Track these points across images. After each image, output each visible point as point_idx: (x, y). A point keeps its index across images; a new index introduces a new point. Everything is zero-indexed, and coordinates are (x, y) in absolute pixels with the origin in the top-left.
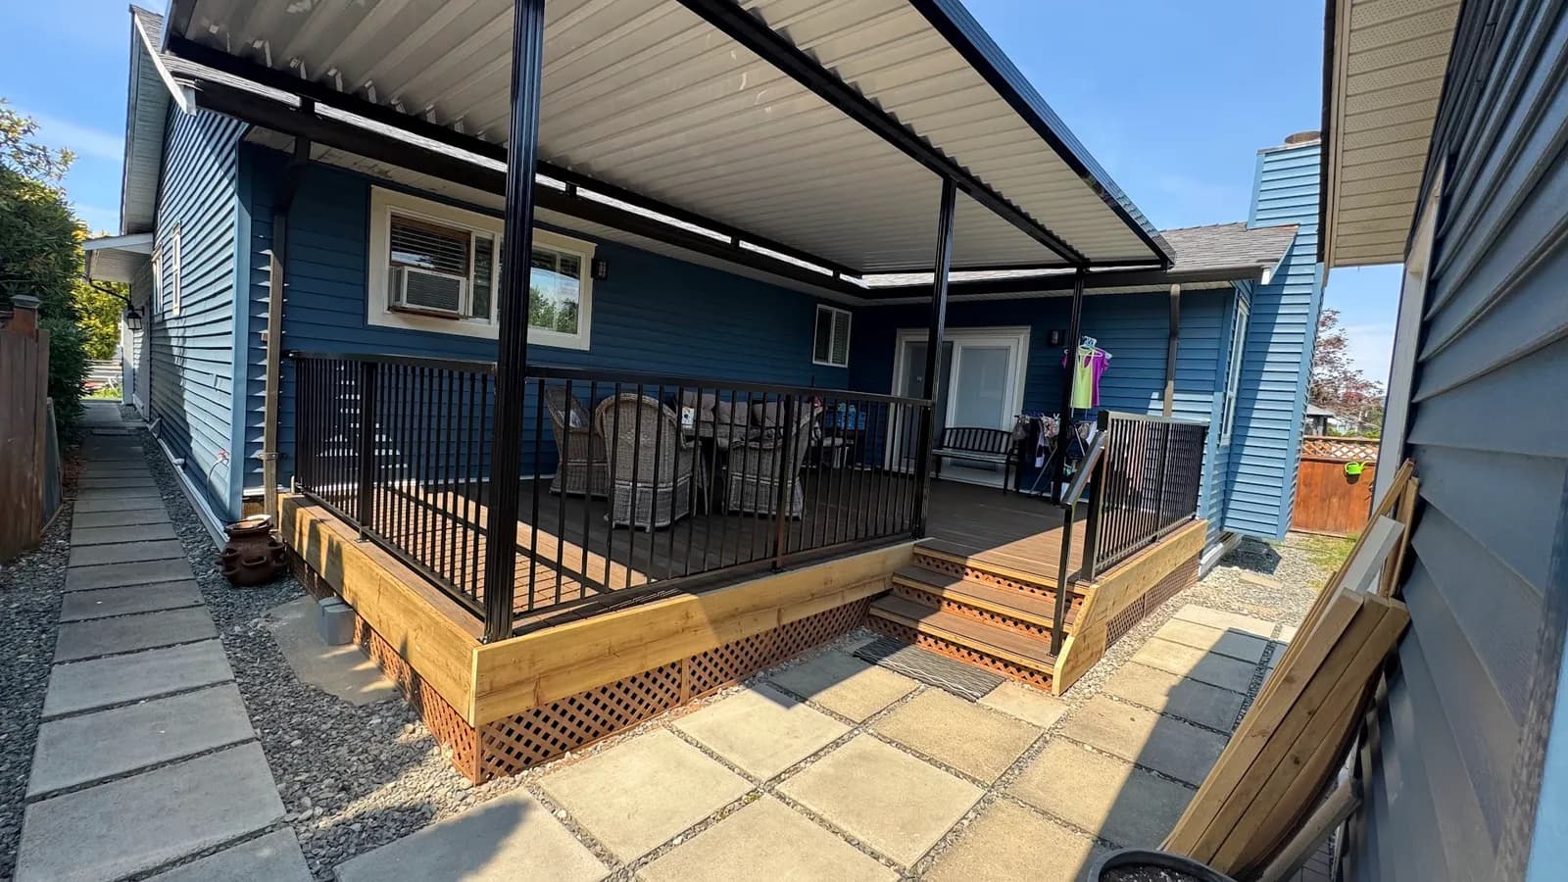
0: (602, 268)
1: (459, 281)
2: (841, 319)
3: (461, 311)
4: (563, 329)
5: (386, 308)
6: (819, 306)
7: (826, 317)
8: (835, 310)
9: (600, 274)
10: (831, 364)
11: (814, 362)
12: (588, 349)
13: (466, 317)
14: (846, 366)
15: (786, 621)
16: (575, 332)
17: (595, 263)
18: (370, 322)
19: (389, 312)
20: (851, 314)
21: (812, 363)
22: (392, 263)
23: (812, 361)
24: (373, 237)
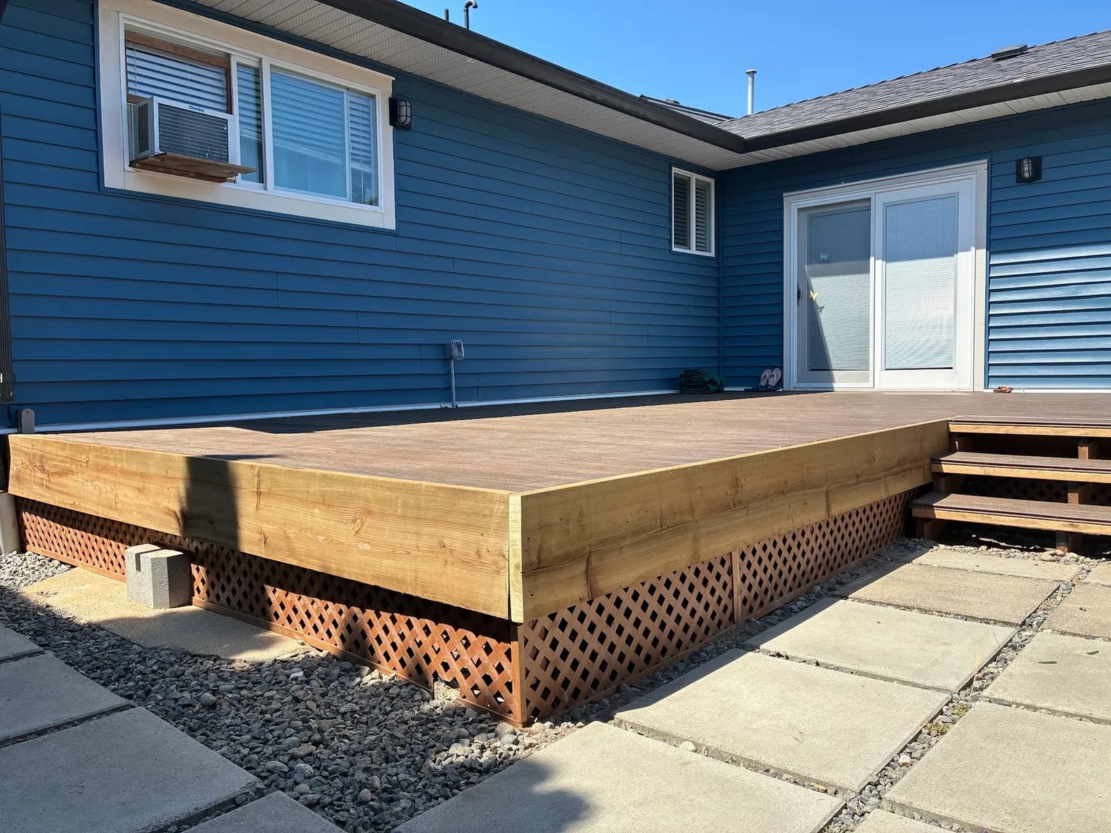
0: (404, 110)
1: (226, 122)
2: (701, 188)
4: (358, 198)
5: (127, 163)
6: (674, 170)
7: (683, 184)
8: (694, 177)
9: (403, 119)
11: (674, 249)
12: (395, 229)
14: (713, 255)
15: (836, 510)
16: (375, 203)
17: (394, 105)
18: (107, 184)
19: (131, 169)
20: (712, 180)
21: (670, 250)
22: (130, 98)
23: (671, 247)
24: (103, 60)
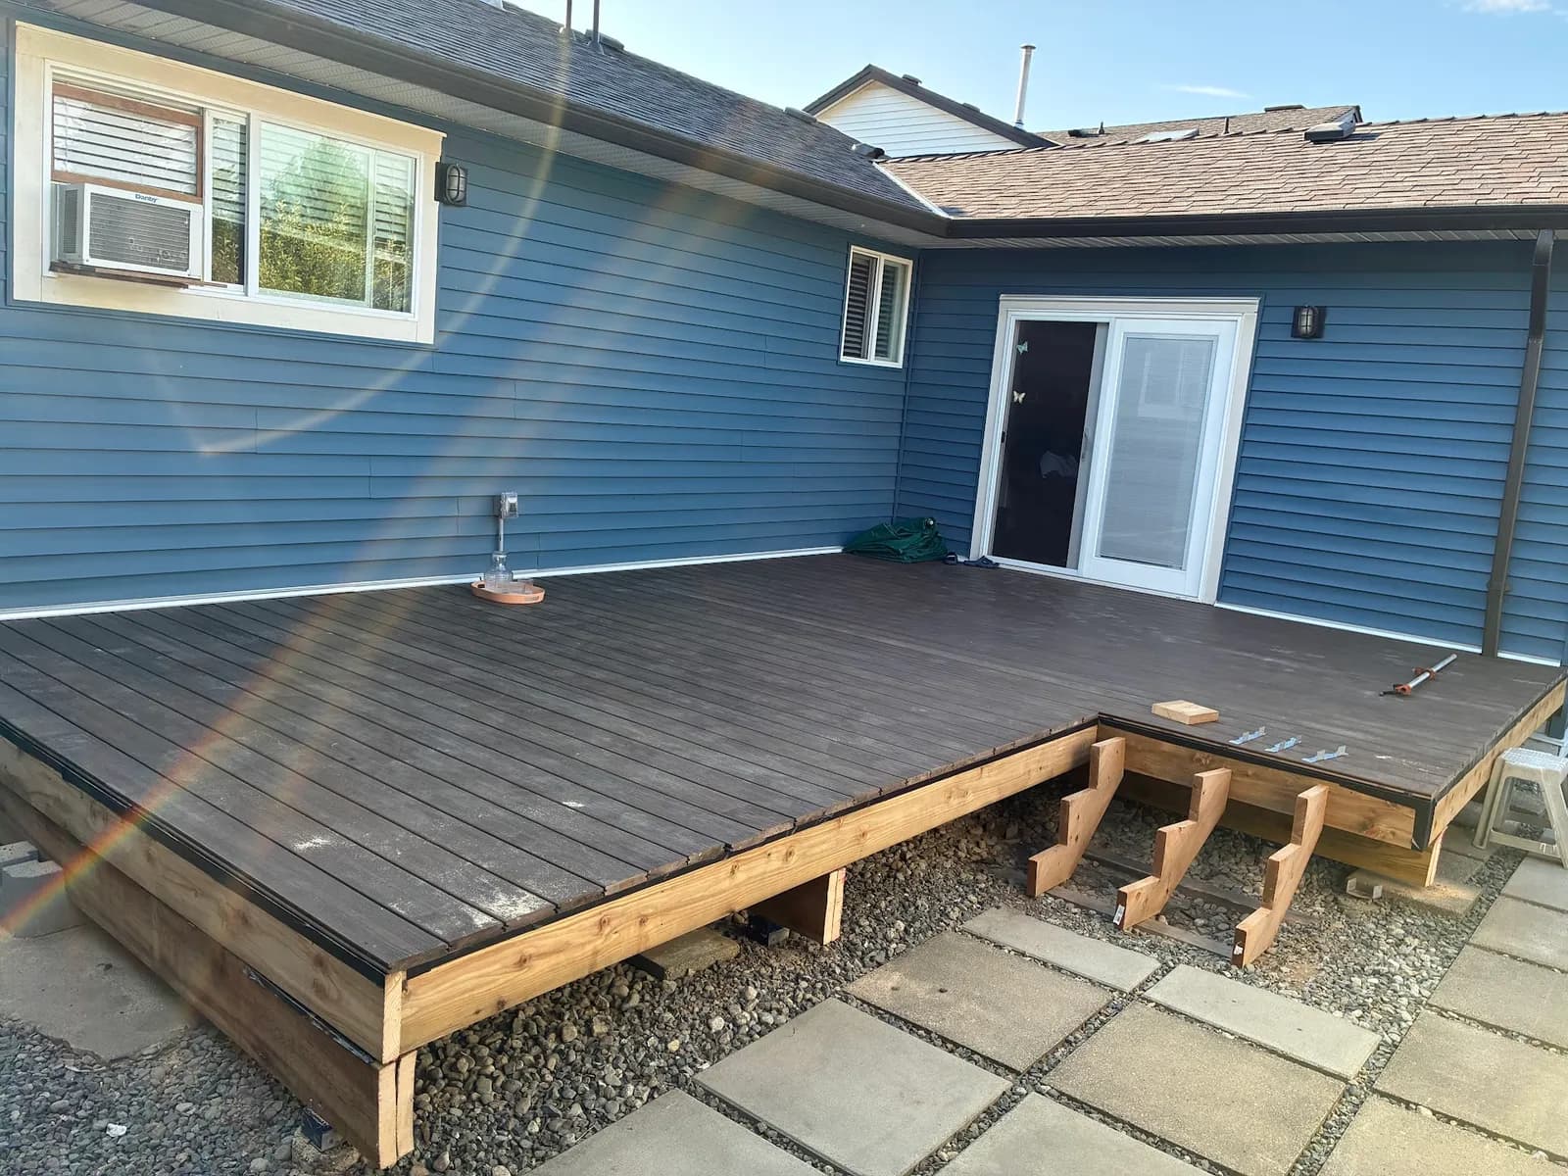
0: (457, 183)
1: (188, 213)
2: (890, 273)
3: (194, 270)
4: (383, 302)
5: (47, 265)
6: (854, 249)
7: (864, 269)
8: (883, 259)
9: (454, 192)
10: (872, 360)
11: (843, 359)
12: (431, 342)
13: (202, 284)
14: (899, 365)
16: (406, 308)
17: (442, 174)
18: (19, 294)
19: (51, 274)
20: (910, 263)
21: (838, 360)
22: (56, 175)
23: (839, 356)
24: (20, 124)
